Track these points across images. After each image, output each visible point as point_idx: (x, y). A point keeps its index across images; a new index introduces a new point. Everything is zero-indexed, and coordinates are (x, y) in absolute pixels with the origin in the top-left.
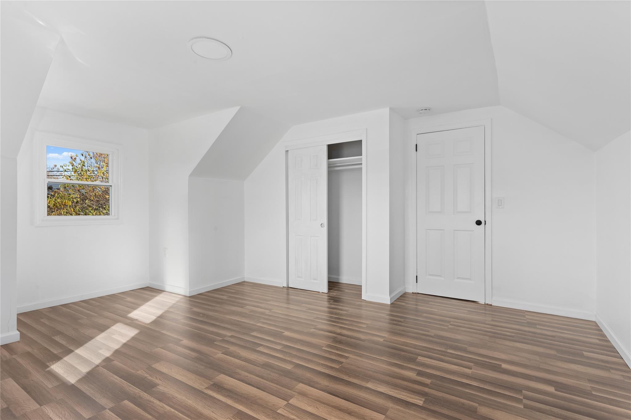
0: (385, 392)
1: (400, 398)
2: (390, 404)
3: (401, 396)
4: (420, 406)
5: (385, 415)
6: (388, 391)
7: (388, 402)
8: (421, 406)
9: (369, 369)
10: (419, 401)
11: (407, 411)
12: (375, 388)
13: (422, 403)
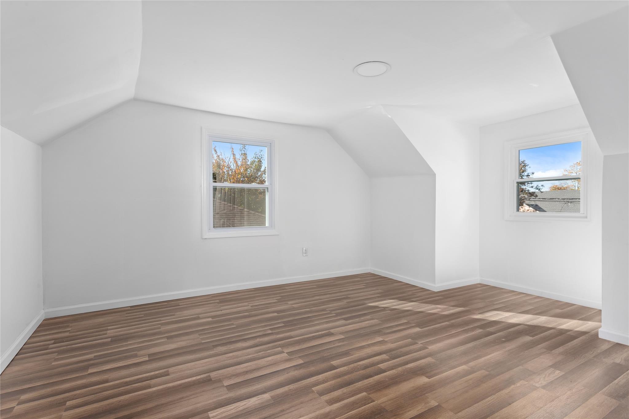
0: (249, 401)
1: (231, 405)
2: (232, 394)
3: (232, 407)
4: (210, 411)
5: (226, 386)
6: (247, 403)
7: (235, 395)
8: (208, 412)
9: (293, 409)
10: (214, 414)
11: (215, 400)
12: (260, 397)
13: (210, 415)
